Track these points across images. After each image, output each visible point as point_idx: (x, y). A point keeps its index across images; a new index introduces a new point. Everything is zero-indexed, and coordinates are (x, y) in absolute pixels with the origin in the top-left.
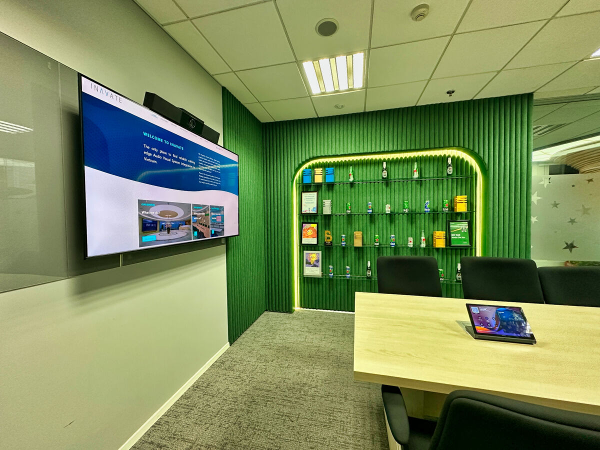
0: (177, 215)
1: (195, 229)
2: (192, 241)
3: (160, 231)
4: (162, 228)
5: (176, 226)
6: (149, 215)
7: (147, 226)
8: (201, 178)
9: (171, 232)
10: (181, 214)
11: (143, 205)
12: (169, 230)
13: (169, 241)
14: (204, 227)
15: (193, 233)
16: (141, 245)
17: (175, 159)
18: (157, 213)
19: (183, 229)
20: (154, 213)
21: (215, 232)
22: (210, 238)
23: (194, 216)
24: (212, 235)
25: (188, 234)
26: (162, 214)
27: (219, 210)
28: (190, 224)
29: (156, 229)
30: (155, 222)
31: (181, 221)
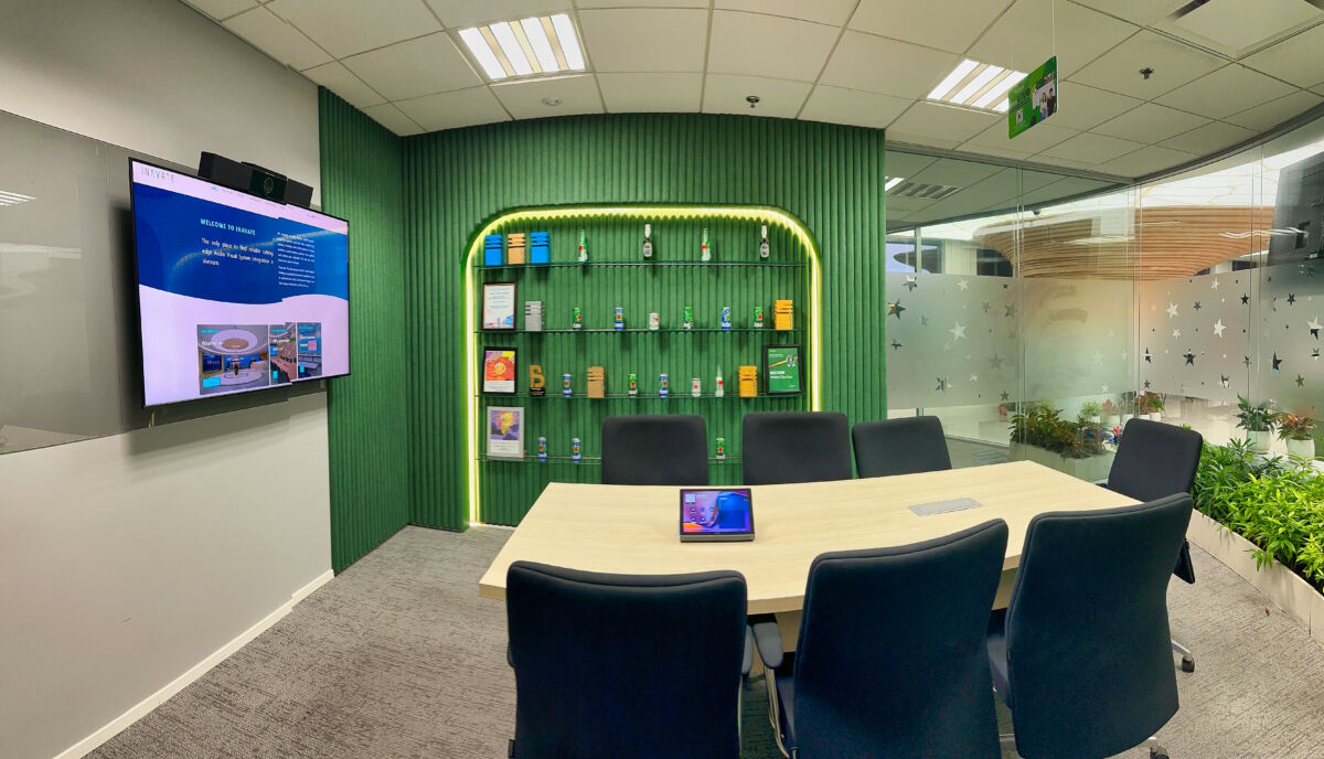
0: (246, 344)
1: (274, 367)
2: (270, 386)
3: (226, 370)
4: (228, 365)
5: (247, 362)
6: (211, 347)
7: (210, 364)
8: (282, 276)
9: (240, 372)
10: (253, 345)
11: (203, 332)
12: (237, 368)
13: (237, 386)
14: (288, 364)
15: (272, 374)
16: (203, 391)
17: (243, 253)
18: (220, 343)
19: (257, 368)
20: (217, 344)
21: (306, 369)
22: (298, 379)
23: (273, 345)
24: (301, 375)
25: (263, 375)
26: (227, 344)
27: (312, 329)
28: (267, 359)
29: (220, 368)
30: (218, 358)
31: (253, 355)
